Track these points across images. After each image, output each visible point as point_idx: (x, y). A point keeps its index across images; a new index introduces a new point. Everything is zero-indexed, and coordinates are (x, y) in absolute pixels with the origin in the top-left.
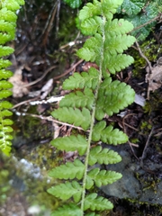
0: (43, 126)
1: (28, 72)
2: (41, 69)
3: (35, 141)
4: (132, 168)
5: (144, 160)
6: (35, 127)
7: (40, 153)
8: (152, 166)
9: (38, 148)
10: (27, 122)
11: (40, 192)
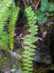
0: (19, 44)
1: (16, 31)
2: (19, 30)
3: (18, 48)
4: (39, 54)
5: (42, 52)
6: (18, 44)
7: (19, 50)
8: (44, 54)
9: (18, 49)
10: (16, 43)
11: (17, 62)
